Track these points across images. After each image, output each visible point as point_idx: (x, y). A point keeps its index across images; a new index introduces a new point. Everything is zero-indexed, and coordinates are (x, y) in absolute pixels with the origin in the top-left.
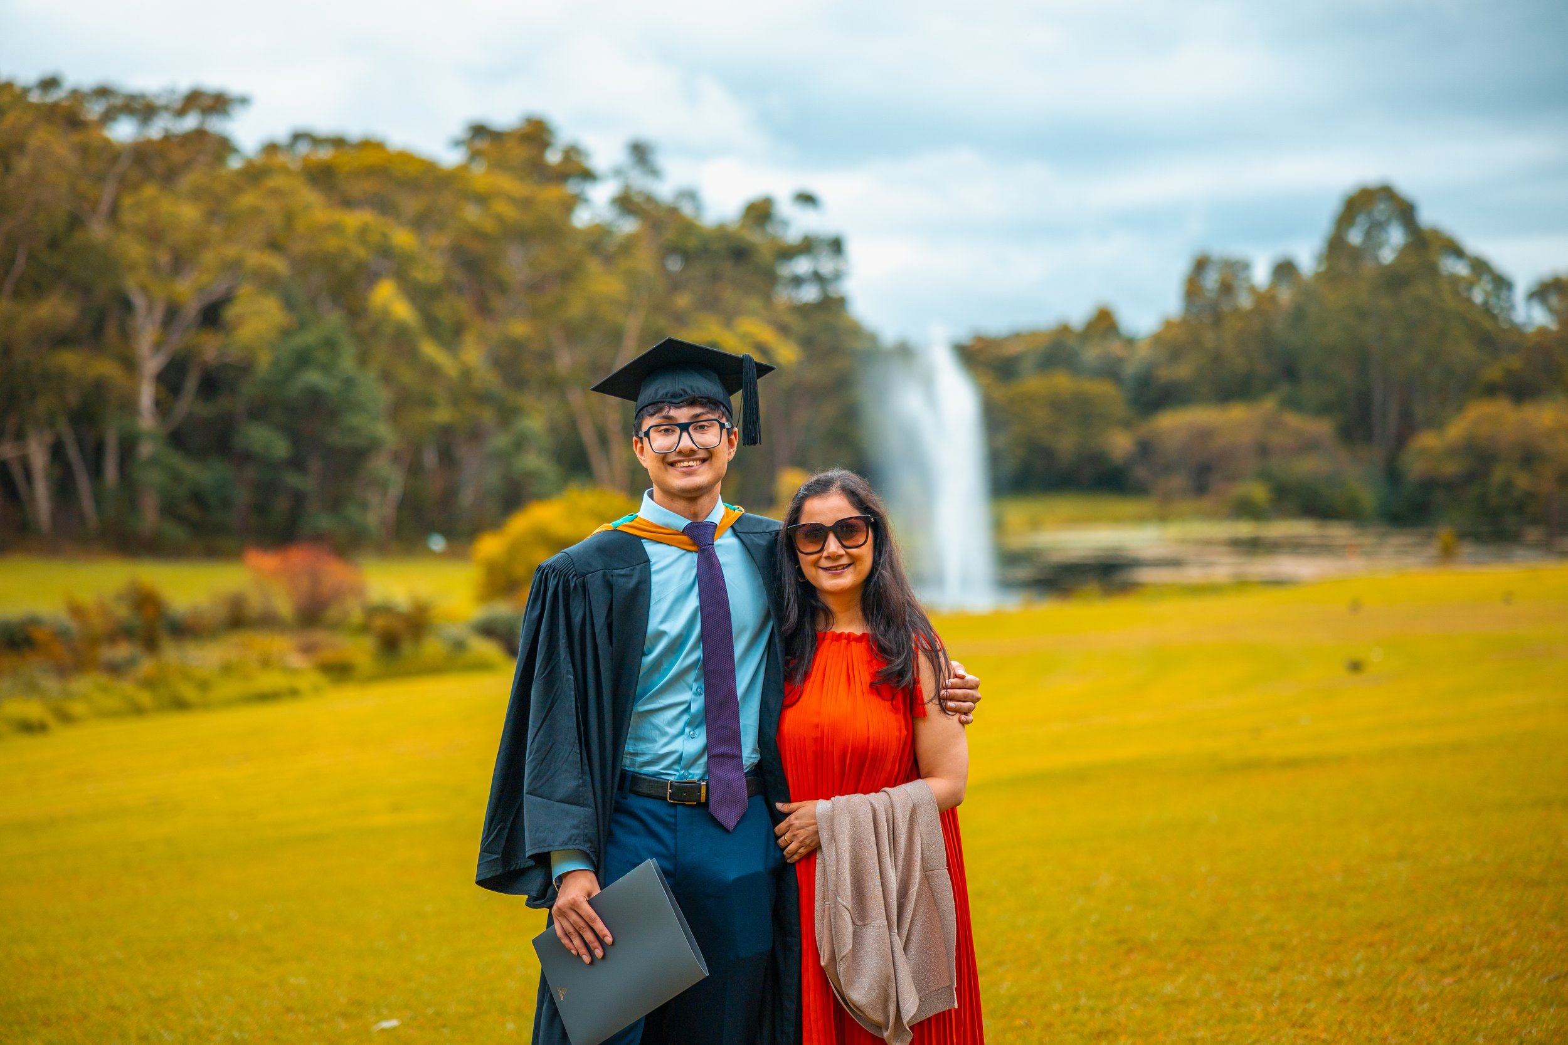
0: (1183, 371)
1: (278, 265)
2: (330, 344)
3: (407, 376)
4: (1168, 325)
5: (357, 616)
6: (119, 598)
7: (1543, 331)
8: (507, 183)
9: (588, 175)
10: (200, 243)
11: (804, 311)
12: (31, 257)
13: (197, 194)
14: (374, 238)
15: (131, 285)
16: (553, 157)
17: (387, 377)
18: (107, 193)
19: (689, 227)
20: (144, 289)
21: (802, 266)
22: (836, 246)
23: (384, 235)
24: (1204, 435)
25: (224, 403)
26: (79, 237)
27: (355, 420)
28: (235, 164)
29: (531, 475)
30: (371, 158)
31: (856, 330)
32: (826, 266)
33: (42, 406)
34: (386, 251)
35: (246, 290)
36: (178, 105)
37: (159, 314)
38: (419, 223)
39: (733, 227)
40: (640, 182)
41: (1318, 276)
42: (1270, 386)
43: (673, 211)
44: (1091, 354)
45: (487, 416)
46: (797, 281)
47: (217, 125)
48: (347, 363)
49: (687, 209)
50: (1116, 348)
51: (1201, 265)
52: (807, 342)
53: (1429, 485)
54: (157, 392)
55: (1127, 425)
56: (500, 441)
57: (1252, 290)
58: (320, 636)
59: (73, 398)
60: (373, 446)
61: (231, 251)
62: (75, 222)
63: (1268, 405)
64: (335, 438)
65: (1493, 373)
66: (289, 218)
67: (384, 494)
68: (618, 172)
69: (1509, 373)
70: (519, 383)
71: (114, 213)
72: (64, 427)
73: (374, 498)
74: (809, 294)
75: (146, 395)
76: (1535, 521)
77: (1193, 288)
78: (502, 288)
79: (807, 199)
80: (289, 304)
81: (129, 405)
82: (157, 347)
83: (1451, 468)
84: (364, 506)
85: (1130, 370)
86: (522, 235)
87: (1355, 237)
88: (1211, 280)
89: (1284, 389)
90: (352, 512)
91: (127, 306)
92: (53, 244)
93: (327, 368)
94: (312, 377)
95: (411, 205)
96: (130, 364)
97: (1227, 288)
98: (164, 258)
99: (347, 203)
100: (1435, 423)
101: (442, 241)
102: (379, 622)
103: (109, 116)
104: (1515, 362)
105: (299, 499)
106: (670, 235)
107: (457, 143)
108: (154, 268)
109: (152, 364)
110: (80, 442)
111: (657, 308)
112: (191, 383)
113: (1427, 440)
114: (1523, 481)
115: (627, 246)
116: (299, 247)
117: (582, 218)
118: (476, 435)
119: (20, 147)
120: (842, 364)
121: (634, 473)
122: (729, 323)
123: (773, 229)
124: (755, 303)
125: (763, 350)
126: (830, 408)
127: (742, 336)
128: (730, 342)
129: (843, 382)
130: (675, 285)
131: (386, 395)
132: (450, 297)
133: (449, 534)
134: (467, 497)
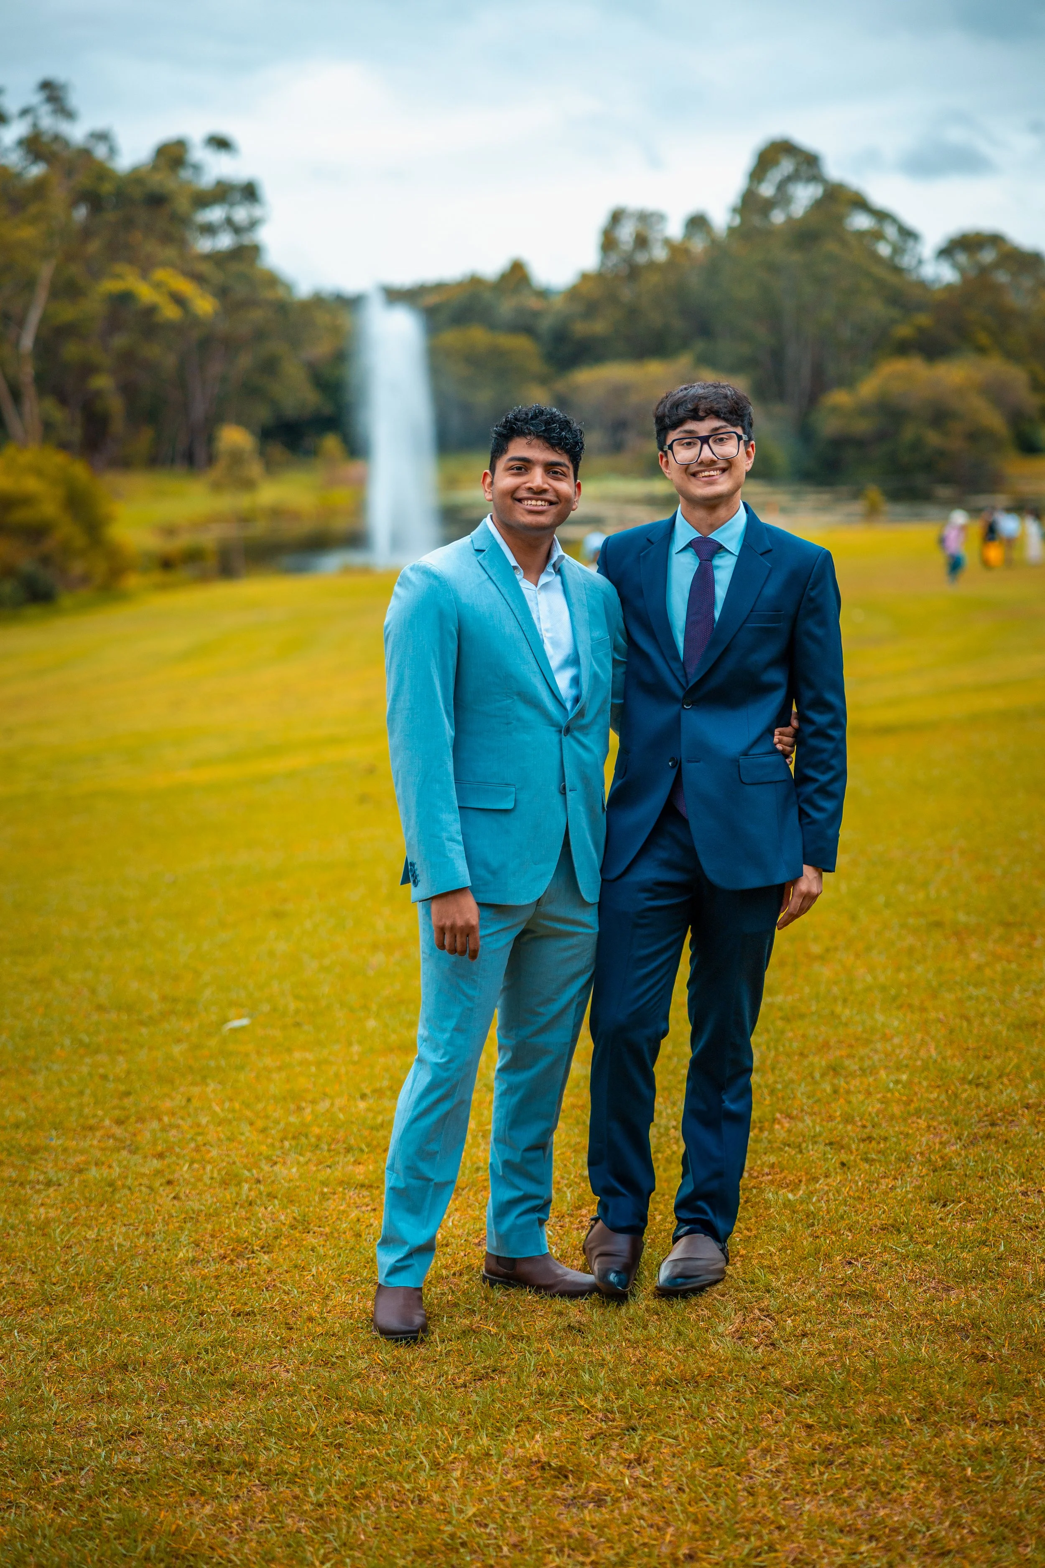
0: (599, 327)
4: (586, 277)
7: (949, 287)
11: (219, 259)
19: (101, 171)
21: (215, 214)
22: (249, 192)
24: (620, 391)
31: (273, 280)
32: (241, 214)
39: (144, 172)
40: (48, 122)
41: (732, 231)
42: (685, 344)
43: (85, 153)
44: (506, 307)
46: (209, 230)
49: (100, 151)
50: (533, 303)
51: (616, 217)
52: (222, 293)
53: (840, 442)
55: (544, 381)
57: (667, 242)
63: (683, 362)
65: (904, 331)
68: (25, 112)
69: (921, 330)
74: (225, 241)
76: (946, 480)
77: (608, 242)
79: (219, 143)
83: (863, 426)
85: (545, 324)
87: (767, 190)
88: (626, 233)
89: (700, 345)
97: (642, 242)
100: (847, 382)
104: (923, 319)
106: (83, 180)
111: (70, 257)
113: (839, 398)
114: (933, 438)
115: (39, 189)
120: (257, 315)
121: (48, 427)
122: (145, 273)
123: (185, 174)
124: (170, 252)
125: (179, 300)
126: (245, 361)
127: (158, 286)
128: (146, 293)
129: (260, 335)
130: (86, 233)
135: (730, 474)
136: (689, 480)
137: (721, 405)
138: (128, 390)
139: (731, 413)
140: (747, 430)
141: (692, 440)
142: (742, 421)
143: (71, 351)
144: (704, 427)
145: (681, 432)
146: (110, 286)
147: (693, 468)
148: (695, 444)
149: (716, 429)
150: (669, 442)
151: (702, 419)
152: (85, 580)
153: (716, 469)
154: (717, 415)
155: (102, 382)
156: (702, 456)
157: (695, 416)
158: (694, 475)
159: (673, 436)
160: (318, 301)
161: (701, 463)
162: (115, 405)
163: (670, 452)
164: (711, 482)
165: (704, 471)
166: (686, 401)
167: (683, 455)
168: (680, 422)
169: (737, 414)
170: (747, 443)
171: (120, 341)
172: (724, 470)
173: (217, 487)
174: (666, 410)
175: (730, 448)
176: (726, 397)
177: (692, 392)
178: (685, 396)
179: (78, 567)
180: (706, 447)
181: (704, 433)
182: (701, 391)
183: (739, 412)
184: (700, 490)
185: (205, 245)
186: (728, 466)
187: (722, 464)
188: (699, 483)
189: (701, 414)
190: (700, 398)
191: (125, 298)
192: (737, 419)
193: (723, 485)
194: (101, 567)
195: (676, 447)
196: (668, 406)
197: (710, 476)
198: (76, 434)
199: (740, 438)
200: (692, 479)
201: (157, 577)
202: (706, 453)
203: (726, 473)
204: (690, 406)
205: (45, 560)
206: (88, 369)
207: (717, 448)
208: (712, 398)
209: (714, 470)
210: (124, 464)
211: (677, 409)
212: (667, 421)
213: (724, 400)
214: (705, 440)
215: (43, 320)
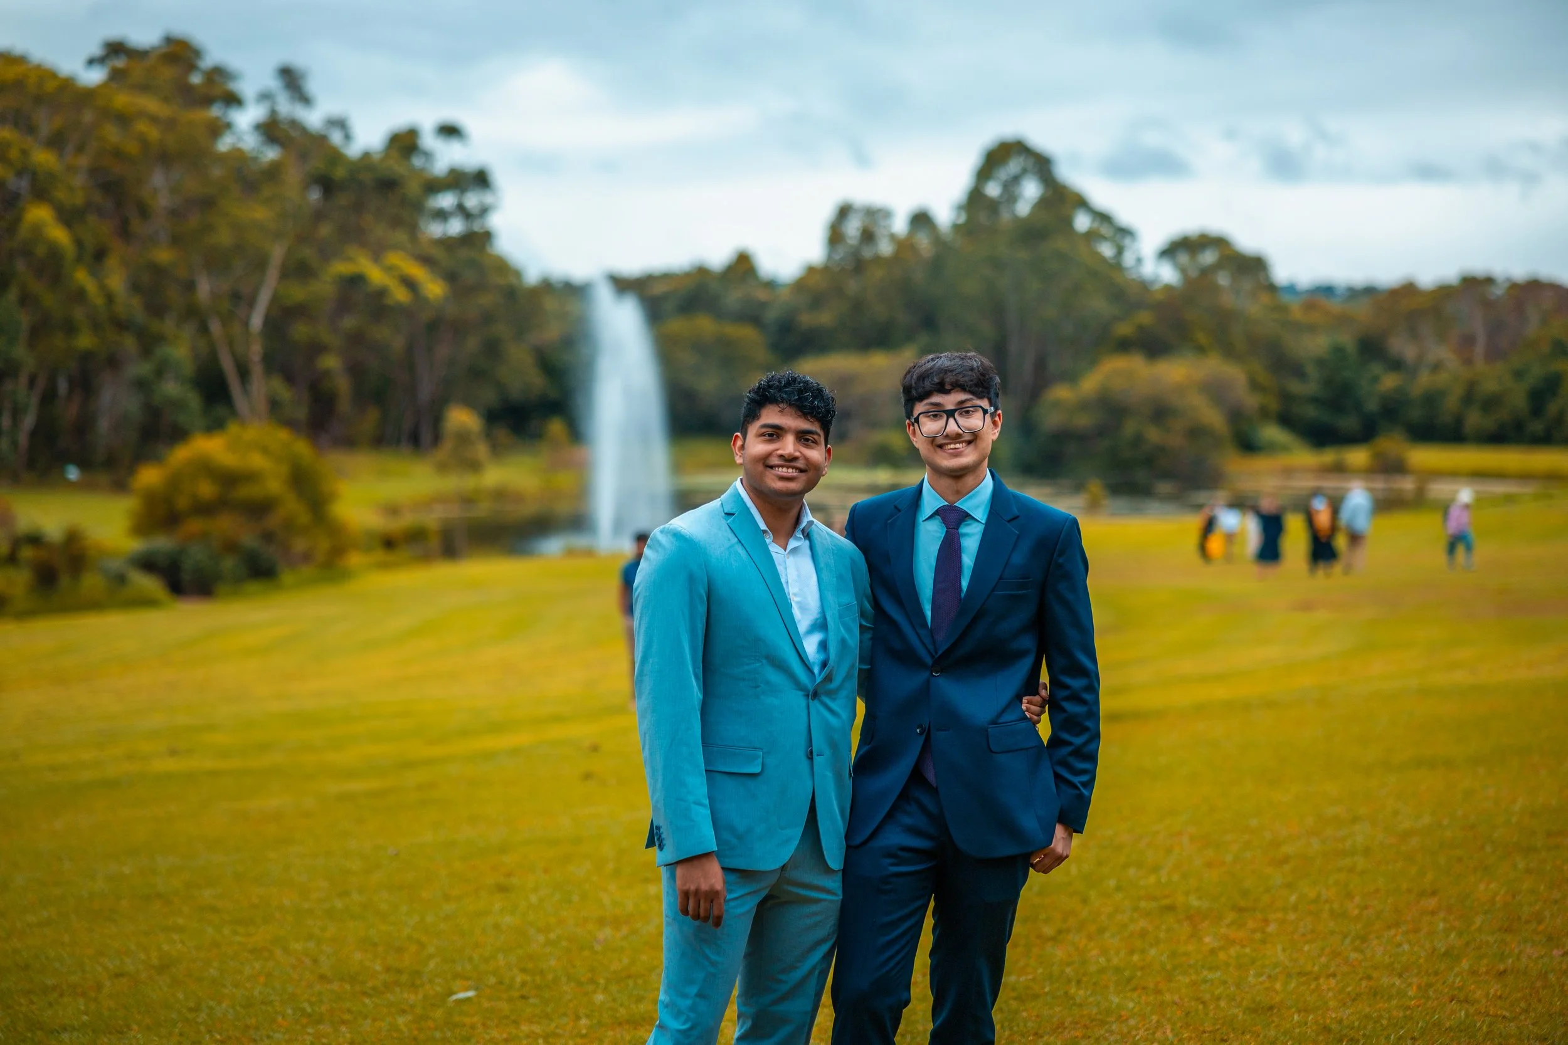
0: (825, 318)
3: (49, 300)
4: (811, 270)
7: (1168, 288)
8: (151, 104)
9: (233, 100)
11: (448, 244)
14: (14, 155)
16: (196, 79)
17: (26, 301)
19: (335, 157)
21: (446, 201)
22: (481, 179)
23: (25, 153)
24: (844, 381)
29: (173, 405)
31: (503, 267)
32: (472, 200)
34: (26, 171)
38: (56, 142)
39: (377, 157)
40: (286, 107)
41: (956, 227)
42: (909, 337)
43: (319, 141)
44: (733, 298)
45: (129, 343)
46: (442, 215)
49: (336, 138)
50: (761, 295)
51: (844, 212)
52: (451, 277)
53: (1063, 436)
56: (141, 369)
57: (893, 237)
60: (10, 369)
63: (908, 354)
65: (1124, 329)
67: (18, 421)
68: (262, 96)
69: (1141, 328)
70: (157, 309)
73: (7, 423)
74: (456, 227)
76: (1167, 475)
77: (835, 236)
78: (144, 212)
79: (450, 131)
83: (1084, 421)
85: (771, 315)
86: (165, 158)
87: (993, 190)
88: (853, 228)
89: (924, 339)
95: (48, 122)
97: (868, 236)
100: (1071, 377)
101: (83, 161)
104: (1145, 318)
106: (317, 164)
107: (94, 61)
111: (302, 239)
113: (1061, 393)
114: (1154, 435)
115: (273, 172)
117: (225, 144)
118: (113, 362)
120: (486, 300)
121: (274, 405)
122: (377, 256)
123: (417, 162)
124: (401, 236)
125: (410, 284)
126: (472, 344)
127: (389, 269)
128: (376, 275)
129: (488, 318)
130: (319, 216)
131: (24, 319)
132: (92, 219)
133: (84, 464)
134: (103, 425)
135: (976, 447)
136: (935, 451)
137: (966, 379)
138: (355, 370)
139: (976, 385)
140: (993, 401)
141: (937, 412)
142: (989, 393)
143: (300, 331)
144: (949, 401)
145: (927, 404)
146: (341, 268)
147: (941, 441)
148: (941, 416)
149: (962, 402)
150: (915, 415)
151: (947, 392)
152: (307, 557)
153: (962, 442)
154: (963, 388)
155: (331, 362)
156: (948, 429)
157: (942, 389)
158: (941, 446)
159: (919, 408)
160: (547, 287)
161: (947, 436)
162: (343, 385)
163: (916, 425)
164: (957, 454)
165: (950, 444)
166: (932, 373)
167: (930, 426)
168: (927, 394)
169: (983, 387)
170: (993, 415)
171: (349, 322)
172: (969, 443)
173: (443, 468)
174: (913, 382)
175: (976, 421)
176: (972, 369)
177: (937, 365)
178: (931, 368)
179: (300, 545)
180: (951, 420)
181: (950, 407)
182: (947, 363)
183: (985, 384)
184: (947, 462)
185: (435, 230)
186: (974, 438)
187: (967, 437)
188: (946, 454)
189: (948, 387)
190: (946, 371)
191: (356, 281)
192: (982, 392)
193: (969, 457)
194: (323, 545)
195: (922, 419)
196: (915, 377)
197: (955, 448)
198: (302, 413)
199: (985, 412)
200: (938, 450)
201: (380, 555)
202: (952, 427)
203: (973, 444)
204: (936, 380)
205: (268, 537)
206: (316, 349)
207: (962, 421)
208: (957, 371)
209: (959, 443)
210: (349, 443)
211: (923, 380)
212: (914, 392)
213: (970, 373)
214: (950, 414)
215: (275, 299)
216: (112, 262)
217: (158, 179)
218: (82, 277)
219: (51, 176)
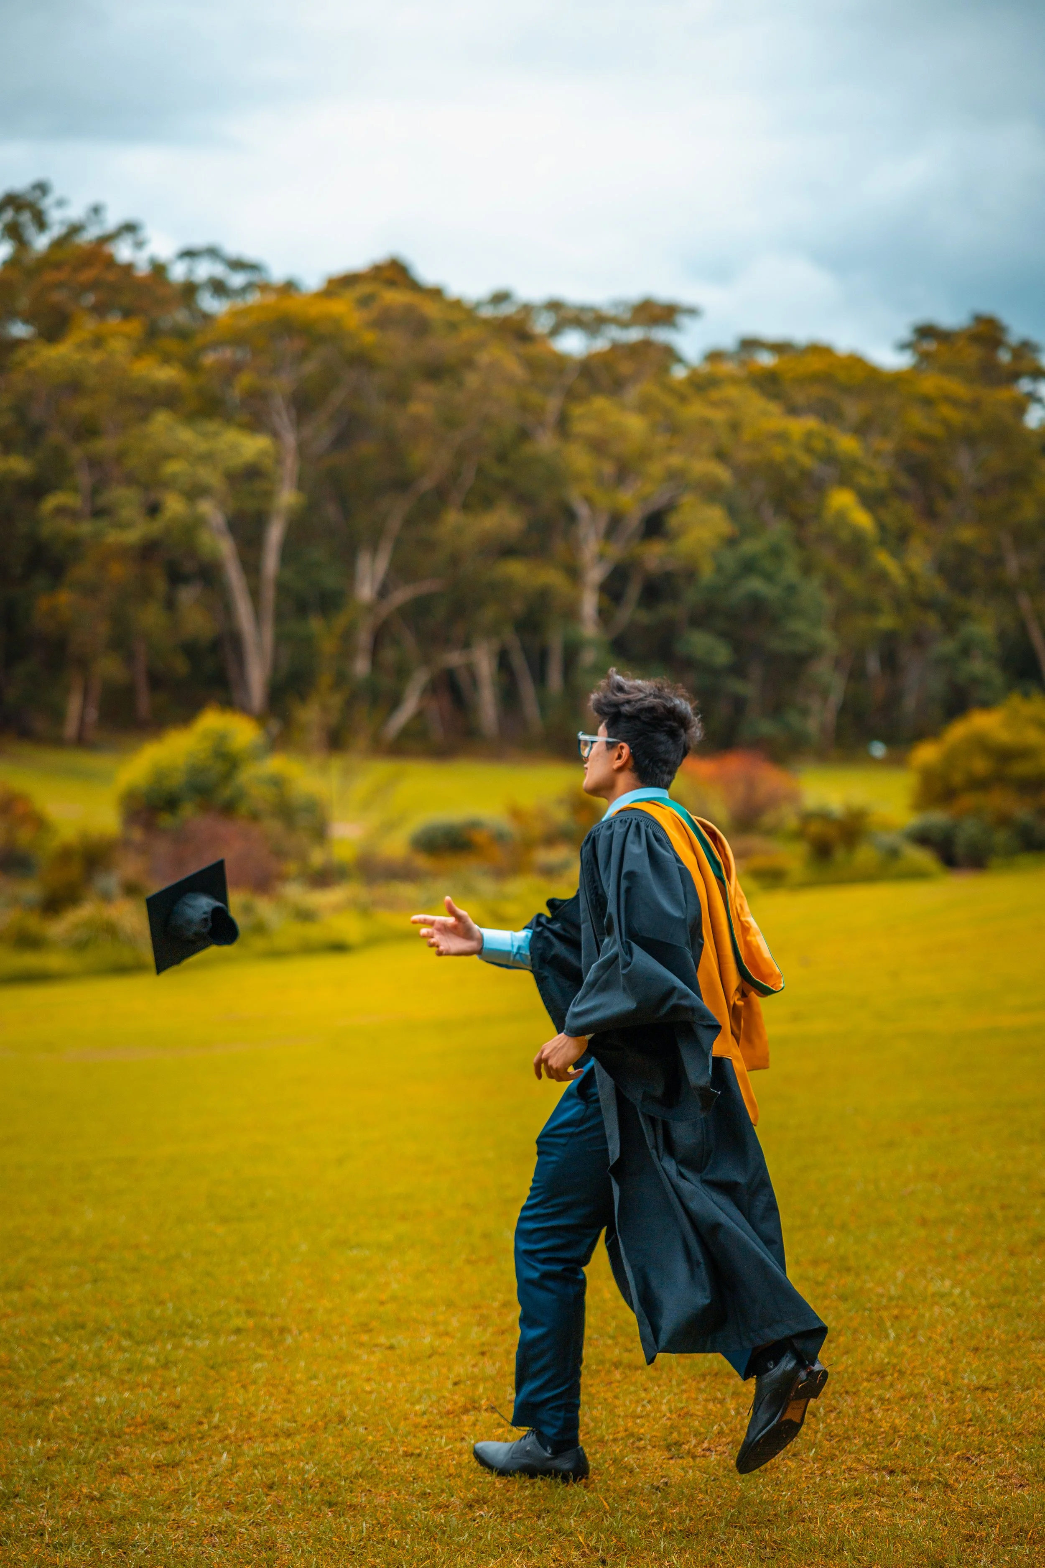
1: (722, 474)
2: (776, 552)
3: (851, 581)
5: (792, 822)
6: (560, 802)
8: (954, 386)
9: (1037, 375)
10: (645, 455)
12: (480, 471)
13: (645, 407)
14: (819, 445)
15: (575, 497)
16: (1004, 356)
17: (831, 584)
18: (553, 404)
20: (588, 499)
23: (829, 442)
25: (666, 610)
26: (528, 449)
27: (798, 625)
28: (679, 373)
29: (975, 681)
30: (816, 364)
33: (489, 614)
34: (830, 458)
35: (688, 500)
36: (627, 316)
37: (603, 523)
38: (861, 430)
45: (932, 621)
47: (662, 335)
48: (790, 572)
54: (600, 602)
56: (947, 647)
58: (755, 842)
59: (518, 607)
60: (814, 653)
61: (676, 460)
62: (524, 435)
64: (776, 644)
66: (735, 427)
67: (825, 699)
70: (963, 588)
71: (563, 424)
72: (510, 637)
73: (815, 704)
75: (589, 603)
78: (949, 492)
80: (732, 512)
81: (572, 613)
82: (601, 557)
84: (805, 712)
86: (970, 439)
90: (793, 718)
91: (571, 516)
92: (502, 458)
93: (769, 578)
94: (755, 584)
95: (853, 410)
96: (574, 573)
98: (608, 468)
99: (793, 410)
101: (887, 446)
102: (815, 828)
103: (556, 331)
105: (739, 704)
107: (904, 347)
108: (600, 480)
109: (595, 575)
110: (526, 650)
112: (633, 591)
116: (744, 456)
118: (918, 641)
119: (469, 363)
131: (828, 602)
132: (896, 504)
133: (890, 740)
134: (910, 703)
216: (916, 544)
217: (963, 459)
218: (884, 560)
219: (855, 464)
